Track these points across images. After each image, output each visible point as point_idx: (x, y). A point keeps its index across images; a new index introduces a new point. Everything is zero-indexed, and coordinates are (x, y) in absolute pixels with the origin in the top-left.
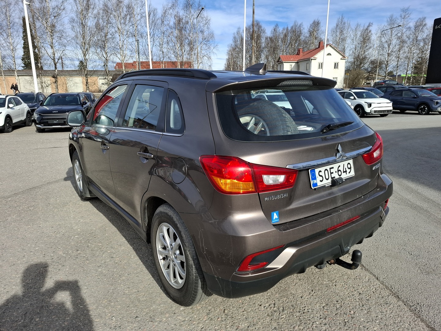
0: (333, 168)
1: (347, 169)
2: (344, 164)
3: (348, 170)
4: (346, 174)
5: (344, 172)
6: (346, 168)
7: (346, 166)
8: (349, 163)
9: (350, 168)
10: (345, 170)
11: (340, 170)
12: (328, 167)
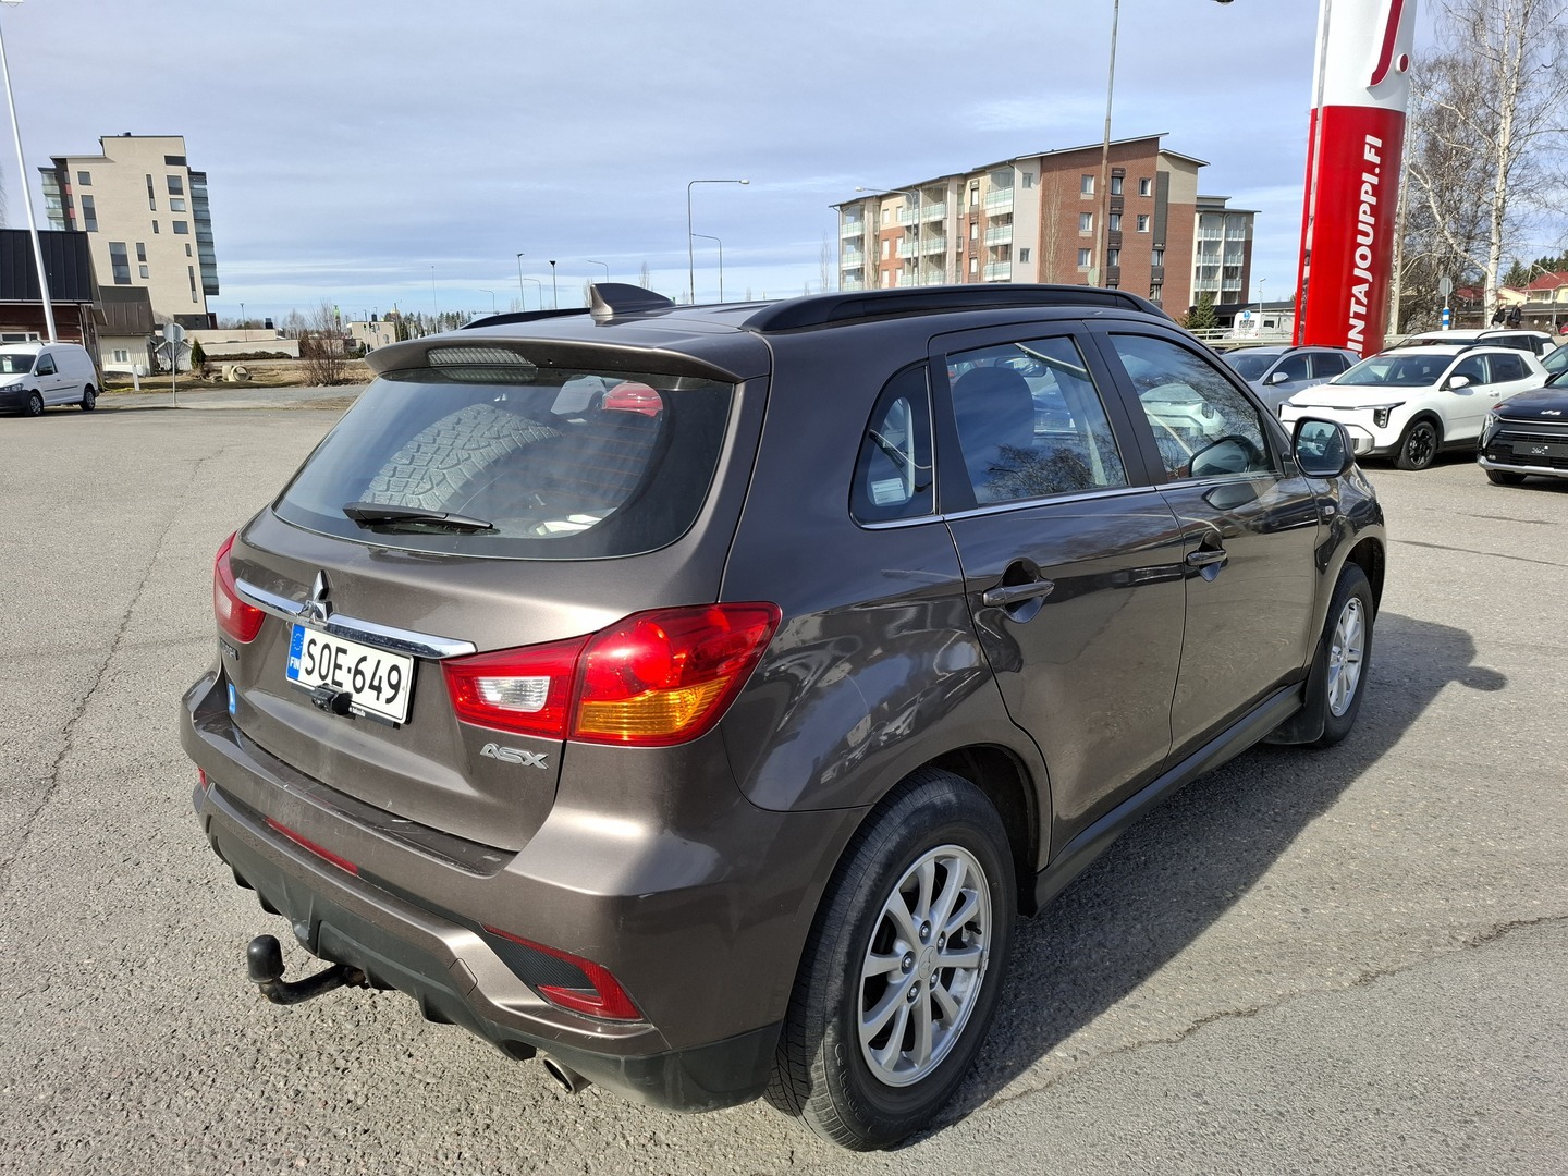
0: (344, 652)
1: (385, 685)
2: (379, 662)
3: (387, 692)
4: (378, 699)
5: (372, 687)
6: (381, 678)
7: (383, 671)
8: (395, 668)
9: (396, 687)
10: (376, 683)
11: (361, 673)
12: (335, 642)
